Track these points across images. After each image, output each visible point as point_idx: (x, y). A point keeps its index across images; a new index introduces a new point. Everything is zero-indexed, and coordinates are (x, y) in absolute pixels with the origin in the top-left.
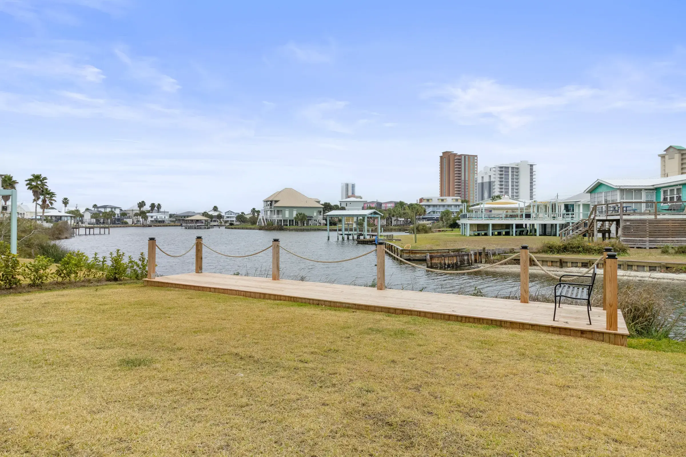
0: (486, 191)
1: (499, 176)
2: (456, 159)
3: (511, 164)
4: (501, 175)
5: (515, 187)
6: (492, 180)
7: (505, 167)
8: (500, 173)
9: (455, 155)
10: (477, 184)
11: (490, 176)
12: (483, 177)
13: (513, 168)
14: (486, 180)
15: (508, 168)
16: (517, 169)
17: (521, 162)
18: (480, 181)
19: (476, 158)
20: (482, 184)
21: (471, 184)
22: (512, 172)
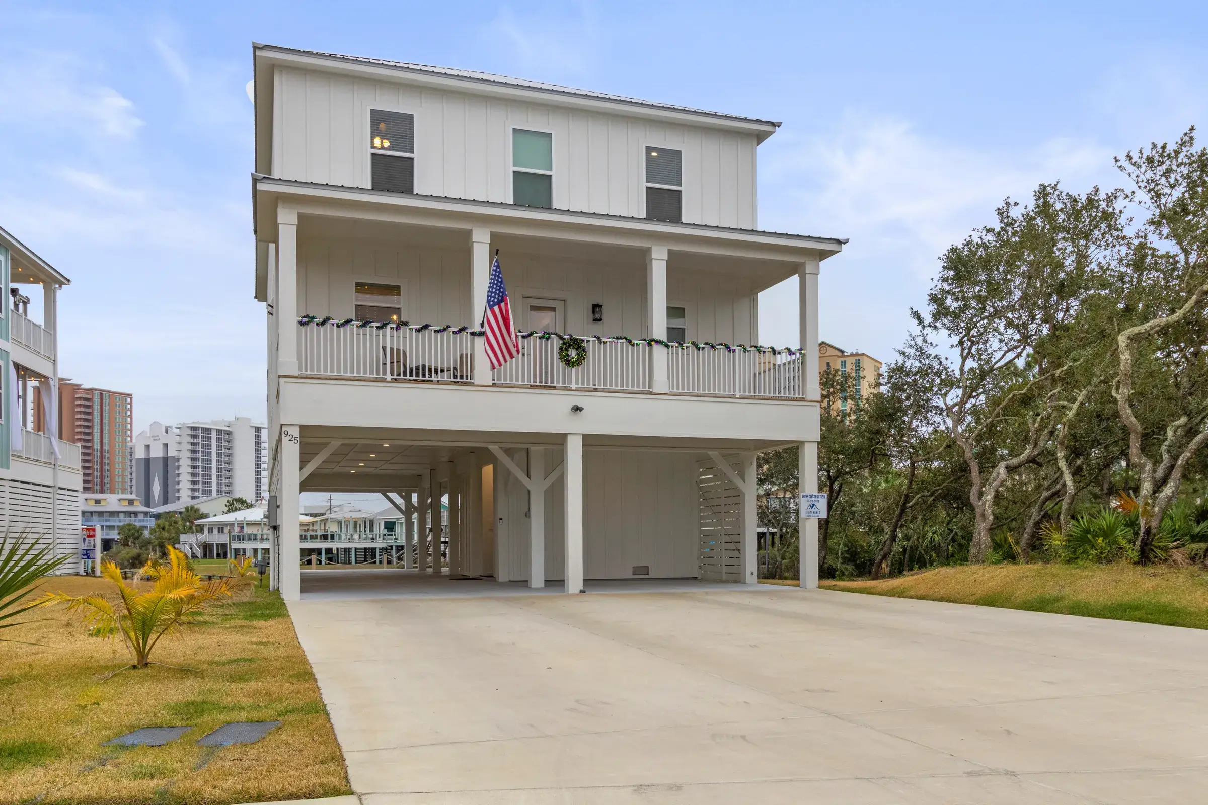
0: (156, 479)
1: (189, 447)
2: (80, 398)
3: (215, 423)
4: (193, 444)
5: (224, 473)
6: (172, 453)
7: (204, 429)
8: (192, 440)
9: (76, 388)
10: (134, 462)
11: (166, 445)
12: (148, 447)
13: (219, 431)
14: (157, 452)
15: (208, 430)
16: (229, 433)
17: (237, 419)
18: (140, 454)
19: (129, 400)
20: (147, 461)
21: (118, 459)
22: (219, 440)
